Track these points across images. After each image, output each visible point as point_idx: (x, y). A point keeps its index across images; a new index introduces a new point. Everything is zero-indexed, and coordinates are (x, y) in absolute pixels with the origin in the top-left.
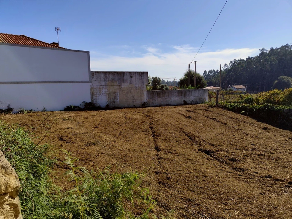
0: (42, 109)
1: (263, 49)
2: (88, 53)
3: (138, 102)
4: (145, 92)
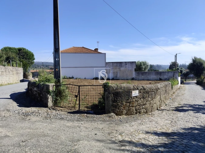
0: (84, 78)
2: (105, 54)
3: (130, 77)
4: (134, 72)
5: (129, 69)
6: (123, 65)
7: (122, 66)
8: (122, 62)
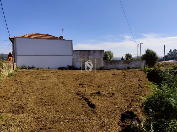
0: (47, 68)
3: (98, 66)
4: (102, 61)
5: (98, 58)
6: (91, 53)
7: (90, 55)
8: (90, 51)
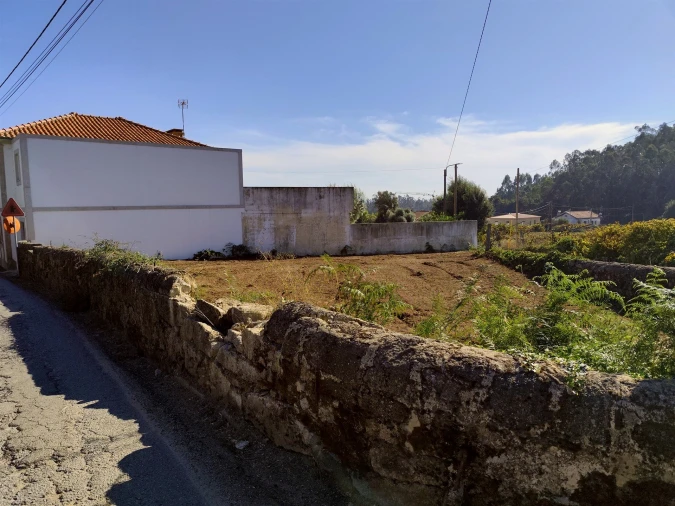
1: (645, 127)
2: (239, 152)
3: (334, 246)
4: (347, 227)
5: (332, 214)
6: (309, 199)
7: (305, 205)
8: (306, 189)
